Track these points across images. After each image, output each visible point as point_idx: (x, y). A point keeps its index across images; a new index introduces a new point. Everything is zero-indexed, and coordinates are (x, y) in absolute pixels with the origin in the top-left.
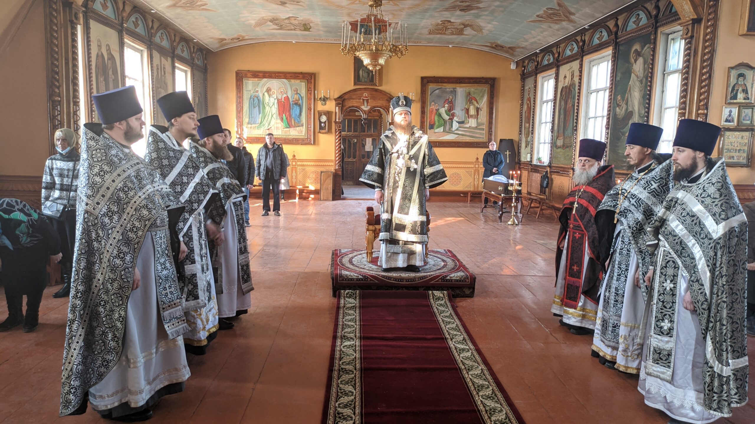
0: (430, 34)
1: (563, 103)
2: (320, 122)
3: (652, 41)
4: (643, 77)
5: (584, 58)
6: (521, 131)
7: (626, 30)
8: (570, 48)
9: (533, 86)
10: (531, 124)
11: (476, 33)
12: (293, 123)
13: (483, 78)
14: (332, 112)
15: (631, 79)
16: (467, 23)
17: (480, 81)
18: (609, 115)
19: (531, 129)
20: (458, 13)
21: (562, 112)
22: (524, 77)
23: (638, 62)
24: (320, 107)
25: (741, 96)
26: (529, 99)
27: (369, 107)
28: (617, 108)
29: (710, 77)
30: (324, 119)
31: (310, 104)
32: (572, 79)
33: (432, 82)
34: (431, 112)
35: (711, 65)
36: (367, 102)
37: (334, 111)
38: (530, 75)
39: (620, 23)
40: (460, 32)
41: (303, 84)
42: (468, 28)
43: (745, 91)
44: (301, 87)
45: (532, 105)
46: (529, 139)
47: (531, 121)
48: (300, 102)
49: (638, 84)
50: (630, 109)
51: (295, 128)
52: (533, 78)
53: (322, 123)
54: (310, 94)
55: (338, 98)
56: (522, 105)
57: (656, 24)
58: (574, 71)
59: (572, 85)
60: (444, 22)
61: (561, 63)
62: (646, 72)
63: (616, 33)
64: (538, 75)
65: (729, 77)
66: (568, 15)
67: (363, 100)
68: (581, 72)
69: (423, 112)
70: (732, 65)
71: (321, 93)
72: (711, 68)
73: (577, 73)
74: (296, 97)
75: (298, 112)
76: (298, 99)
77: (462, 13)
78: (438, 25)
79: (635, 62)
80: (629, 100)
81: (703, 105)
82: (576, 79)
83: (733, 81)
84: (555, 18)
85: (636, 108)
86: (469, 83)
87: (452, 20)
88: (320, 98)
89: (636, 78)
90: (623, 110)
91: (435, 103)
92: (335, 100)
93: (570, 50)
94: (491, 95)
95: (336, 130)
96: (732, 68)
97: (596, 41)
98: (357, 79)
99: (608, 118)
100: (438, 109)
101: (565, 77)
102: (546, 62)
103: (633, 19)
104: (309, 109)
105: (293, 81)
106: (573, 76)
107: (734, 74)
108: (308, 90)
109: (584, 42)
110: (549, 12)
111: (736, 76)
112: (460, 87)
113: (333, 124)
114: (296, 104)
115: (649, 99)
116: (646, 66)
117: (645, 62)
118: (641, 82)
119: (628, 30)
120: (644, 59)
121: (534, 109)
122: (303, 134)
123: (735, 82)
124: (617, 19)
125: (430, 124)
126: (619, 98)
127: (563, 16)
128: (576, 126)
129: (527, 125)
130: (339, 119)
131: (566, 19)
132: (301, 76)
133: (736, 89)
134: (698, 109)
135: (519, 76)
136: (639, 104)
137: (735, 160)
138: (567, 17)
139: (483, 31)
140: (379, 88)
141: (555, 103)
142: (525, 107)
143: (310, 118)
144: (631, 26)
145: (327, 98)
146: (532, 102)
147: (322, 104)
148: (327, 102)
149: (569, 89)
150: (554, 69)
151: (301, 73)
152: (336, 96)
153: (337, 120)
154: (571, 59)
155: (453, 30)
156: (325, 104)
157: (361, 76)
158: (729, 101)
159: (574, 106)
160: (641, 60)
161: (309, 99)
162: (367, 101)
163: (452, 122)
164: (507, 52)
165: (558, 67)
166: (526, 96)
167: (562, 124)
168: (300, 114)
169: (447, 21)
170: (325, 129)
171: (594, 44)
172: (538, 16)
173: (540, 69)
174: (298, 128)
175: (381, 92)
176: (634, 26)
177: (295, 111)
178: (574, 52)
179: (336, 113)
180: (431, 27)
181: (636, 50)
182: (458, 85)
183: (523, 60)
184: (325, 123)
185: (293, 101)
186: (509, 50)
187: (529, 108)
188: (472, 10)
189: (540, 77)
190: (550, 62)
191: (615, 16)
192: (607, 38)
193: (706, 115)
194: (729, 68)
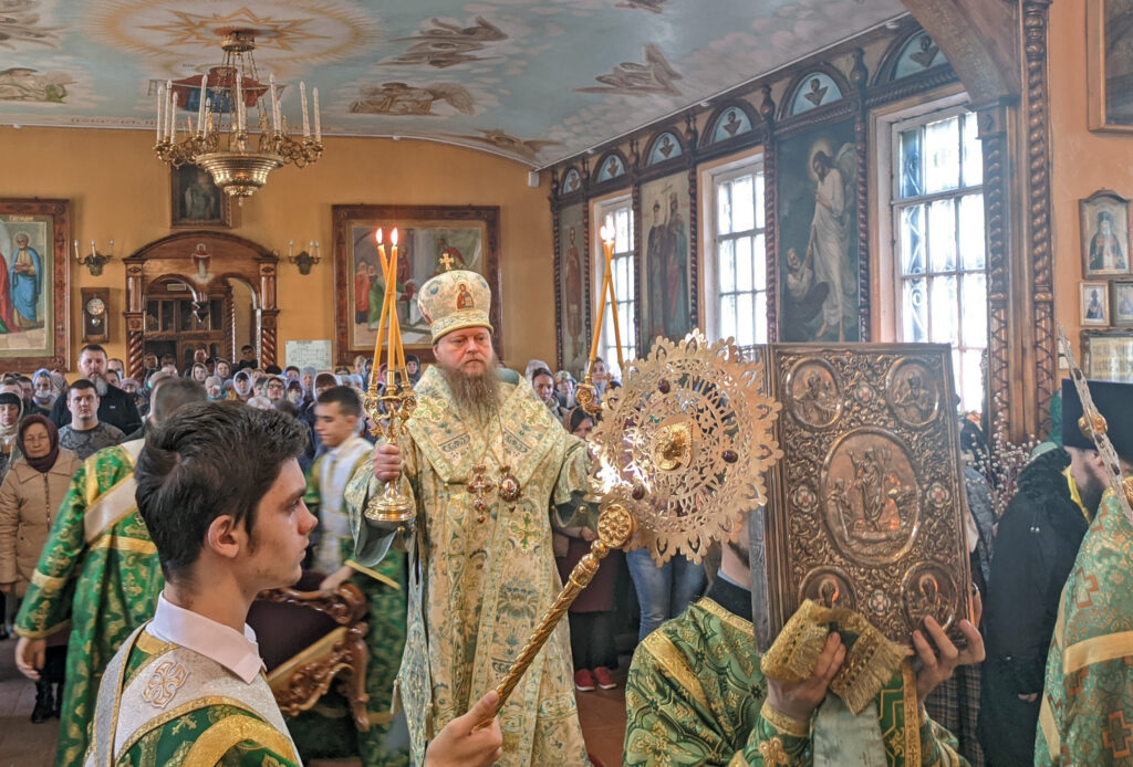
0: (354, 111)
1: (657, 261)
2: (89, 317)
3: (858, 137)
4: (844, 211)
5: (699, 168)
6: (559, 319)
7: (792, 111)
8: (661, 146)
9: (580, 223)
10: (584, 305)
11: (457, 111)
12: (16, 322)
13: (470, 207)
14: (119, 291)
15: (816, 215)
16: (441, 90)
17: (466, 214)
18: (770, 290)
19: (584, 317)
20: (427, 68)
21: (657, 280)
22: (558, 202)
23: (826, 179)
24: (87, 279)
25: (1109, 261)
26: (574, 252)
27: (211, 276)
28: (790, 276)
29: (1048, 222)
30: (97, 307)
31: (61, 273)
32: (673, 211)
33: (357, 217)
34: (360, 284)
35: (1047, 195)
36: (207, 267)
37: (124, 287)
38: (573, 199)
39: (776, 97)
40: (424, 108)
41: (42, 226)
42: (442, 100)
44: (37, 231)
45: (583, 264)
46: (582, 338)
47: (583, 300)
48: (34, 268)
49: (832, 224)
50: (821, 279)
51: (21, 334)
52: (579, 207)
53: (92, 317)
54: (61, 248)
55: (133, 256)
56: (557, 263)
57: (863, 101)
58: (676, 195)
59: (675, 222)
60: (390, 87)
61: (645, 176)
62: (850, 202)
63: (769, 117)
64: (591, 202)
65: (1082, 219)
66: (665, 78)
67: (197, 260)
68: (694, 195)
69: (341, 284)
70: (1085, 196)
71: (88, 244)
72: (1049, 203)
73: (684, 199)
74: (25, 257)
75: (28, 295)
76: (28, 261)
77: (435, 69)
78: (375, 92)
79: (822, 176)
80: (817, 258)
81: (1043, 283)
83: (1090, 229)
84: (637, 84)
85: (836, 277)
86: (441, 217)
87: (409, 85)
88: (87, 259)
89: (826, 213)
90: (805, 279)
91: (368, 264)
92: (127, 261)
93: (661, 150)
94: (491, 243)
95: (128, 333)
96: (1087, 201)
97: (722, 134)
98: (180, 211)
99: (771, 298)
100: (376, 277)
101: (657, 206)
102: (606, 175)
103: (807, 89)
104: (59, 285)
105: (14, 219)
106: (674, 203)
107: (1090, 213)
108: (58, 241)
109: (695, 133)
110: (627, 71)
111: (1096, 219)
112: (423, 227)
113: (122, 320)
114: (25, 274)
115: (867, 259)
116: (848, 187)
117: (845, 181)
118: (841, 220)
119: (796, 112)
120: (841, 172)
121: (588, 273)
122: (44, 348)
123: (1095, 232)
124: (770, 90)
125: (358, 313)
126: (791, 253)
127: (654, 80)
128: (695, 313)
129: (574, 308)
130: (136, 306)
131: (663, 86)
132: (36, 206)
133: (1098, 245)
134: (1034, 291)
135: (547, 203)
136: (842, 269)
138: (663, 83)
139: (475, 107)
140: (234, 231)
141: (637, 262)
142: (566, 268)
143: (62, 307)
144: (803, 103)
145: (104, 258)
146: (582, 259)
147: (92, 273)
148: (106, 268)
149: (669, 232)
150: (630, 189)
151: (36, 200)
152: (128, 253)
153: (132, 310)
154: (667, 169)
155: (408, 104)
156: (100, 273)
157: (189, 205)
158: (1090, 272)
159: (684, 268)
160: (834, 175)
161: (59, 261)
162: (206, 261)
163: (409, 305)
164: (520, 151)
165: (638, 186)
166: (566, 246)
167: (659, 309)
168: (35, 299)
169: (398, 84)
170: (102, 332)
171: (719, 138)
172: (599, 79)
173: (595, 188)
174: (28, 333)
175: (239, 239)
176: (810, 105)
177: (24, 288)
178: (672, 155)
179: (128, 292)
180: (358, 96)
181: (821, 154)
182: (417, 222)
183: (553, 169)
184: (100, 317)
185: (15, 267)
186: (526, 147)
187: (576, 271)
188: (458, 62)
189: (596, 207)
190: (617, 174)
191: (765, 83)
192: (750, 129)
193: (1051, 303)
194: (1081, 202)
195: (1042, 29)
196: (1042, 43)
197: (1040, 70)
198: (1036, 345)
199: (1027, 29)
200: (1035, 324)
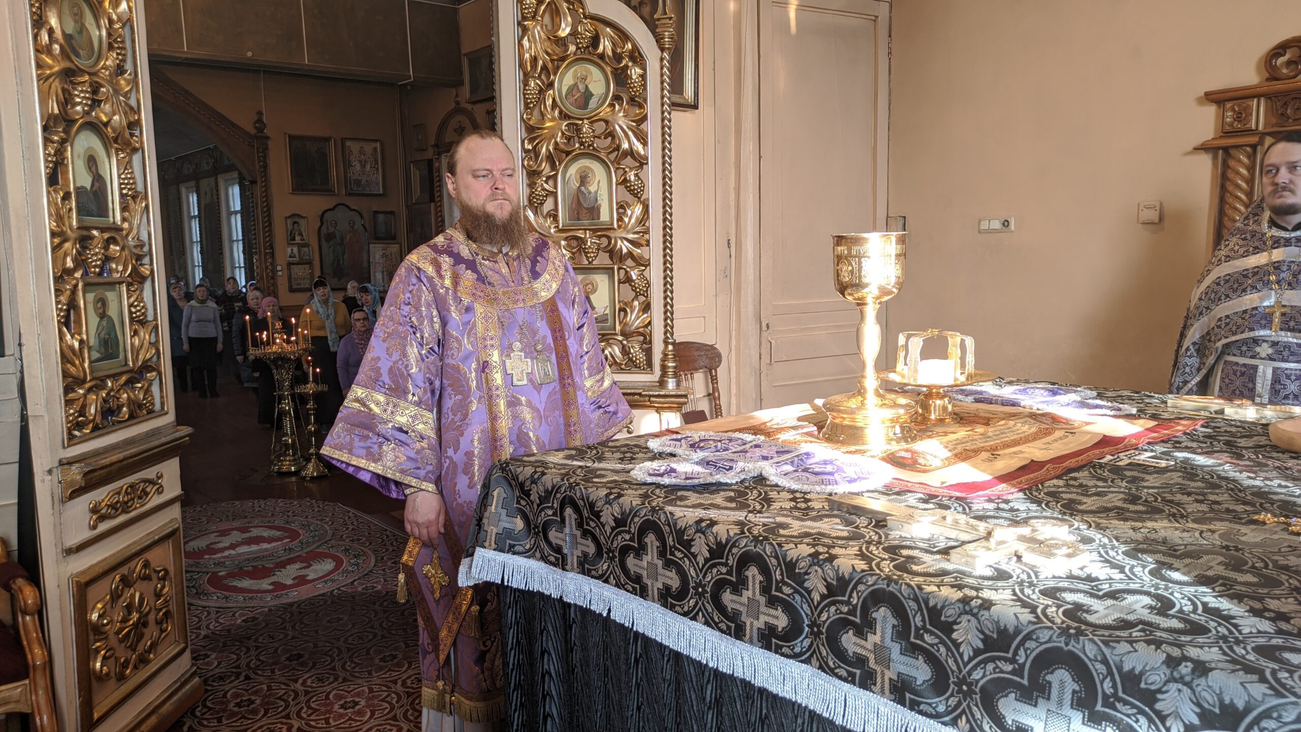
5: (219, 176)
8: (204, 163)
25: (298, 238)
29: (270, 225)
35: (269, 216)
38: (171, 183)
43: (301, 234)
52: (175, 188)
61: (200, 176)
64: (181, 186)
68: (217, 190)
70: (287, 215)
72: (270, 218)
73: (214, 191)
81: (269, 246)
82: (215, 197)
83: (290, 228)
93: (205, 165)
97: (224, 161)
99: (244, 244)
102: (185, 172)
107: (290, 222)
111: (292, 224)
123: (292, 228)
133: (293, 233)
134: (265, 249)
137: (302, 286)
141: (200, 220)
150: (195, 181)
154: (207, 174)
158: (290, 242)
165: (198, 180)
173: (181, 178)
178: (209, 168)
189: (183, 188)
190: (190, 173)
192: (233, 162)
193: (273, 254)
194: (286, 218)
195: (265, 157)
196: (265, 161)
197: (265, 171)
198: (267, 268)
199: (259, 157)
200: (266, 260)
